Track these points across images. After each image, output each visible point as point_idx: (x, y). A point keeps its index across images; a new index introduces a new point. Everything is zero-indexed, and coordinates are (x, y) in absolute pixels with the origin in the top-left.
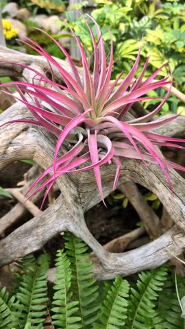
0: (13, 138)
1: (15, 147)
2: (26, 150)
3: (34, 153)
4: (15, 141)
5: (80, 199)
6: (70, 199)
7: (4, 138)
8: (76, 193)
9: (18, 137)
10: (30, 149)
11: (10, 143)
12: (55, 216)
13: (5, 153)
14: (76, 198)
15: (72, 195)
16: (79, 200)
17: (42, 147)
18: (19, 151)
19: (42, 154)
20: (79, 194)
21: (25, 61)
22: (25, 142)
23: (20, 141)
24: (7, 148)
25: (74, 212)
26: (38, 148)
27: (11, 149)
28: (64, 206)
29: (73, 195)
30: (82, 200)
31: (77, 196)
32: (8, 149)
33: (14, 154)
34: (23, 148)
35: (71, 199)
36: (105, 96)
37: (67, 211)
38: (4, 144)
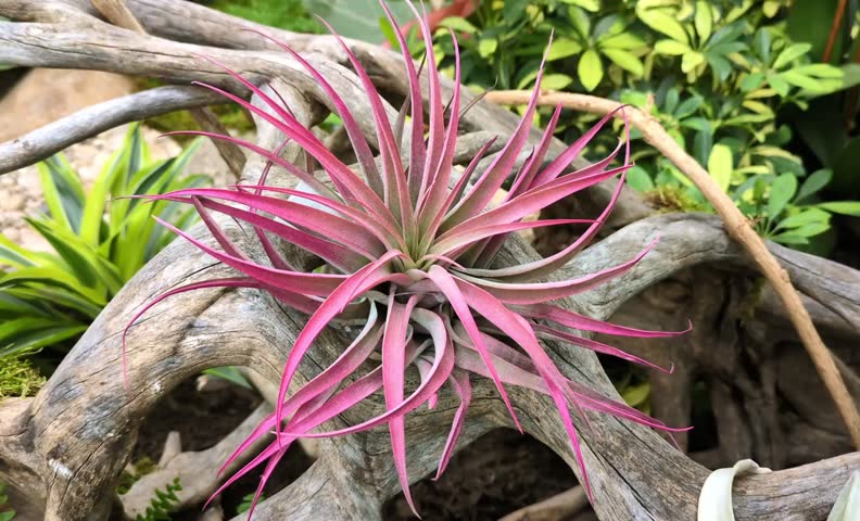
0: (198, 313)
1: (202, 337)
2: (231, 345)
3: (249, 352)
4: (203, 319)
5: (371, 471)
6: (342, 474)
7: (174, 313)
8: (358, 457)
9: (213, 309)
10: (238, 342)
11: (191, 326)
12: (309, 509)
13: (175, 352)
14: (359, 469)
15: (347, 462)
16: (367, 475)
17: (272, 339)
18: (213, 349)
19: (270, 357)
20: (368, 460)
21: (256, 72)
22: (228, 325)
23: (215, 323)
24: (183, 338)
25: (353, 506)
26: (260, 340)
27: (191, 342)
28: (329, 486)
29: (352, 462)
30: (377, 475)
31: (363, 464)
32: (184, 342)
33: (200, 354)
34: (223, 340)
35: (344, 473)
36: (438, 208)
37: (337, 501)
38: (174, 328)
